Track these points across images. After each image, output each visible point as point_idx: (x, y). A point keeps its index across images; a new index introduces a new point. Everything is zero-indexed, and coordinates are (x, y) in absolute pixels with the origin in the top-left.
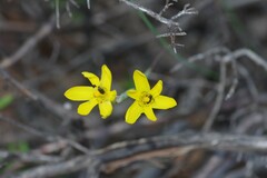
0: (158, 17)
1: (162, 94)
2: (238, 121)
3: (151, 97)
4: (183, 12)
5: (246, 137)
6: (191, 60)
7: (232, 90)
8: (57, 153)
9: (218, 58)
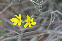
0: (36, 3)
1: (33, 21)
2: (55, 27)
3: (31, 22)
4: (42, 2)
5: (57, 31)
6: (44, 13)
7: (53, 20)
8: (12, 34)
9: (50, 12)
